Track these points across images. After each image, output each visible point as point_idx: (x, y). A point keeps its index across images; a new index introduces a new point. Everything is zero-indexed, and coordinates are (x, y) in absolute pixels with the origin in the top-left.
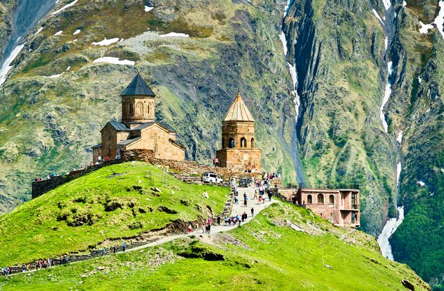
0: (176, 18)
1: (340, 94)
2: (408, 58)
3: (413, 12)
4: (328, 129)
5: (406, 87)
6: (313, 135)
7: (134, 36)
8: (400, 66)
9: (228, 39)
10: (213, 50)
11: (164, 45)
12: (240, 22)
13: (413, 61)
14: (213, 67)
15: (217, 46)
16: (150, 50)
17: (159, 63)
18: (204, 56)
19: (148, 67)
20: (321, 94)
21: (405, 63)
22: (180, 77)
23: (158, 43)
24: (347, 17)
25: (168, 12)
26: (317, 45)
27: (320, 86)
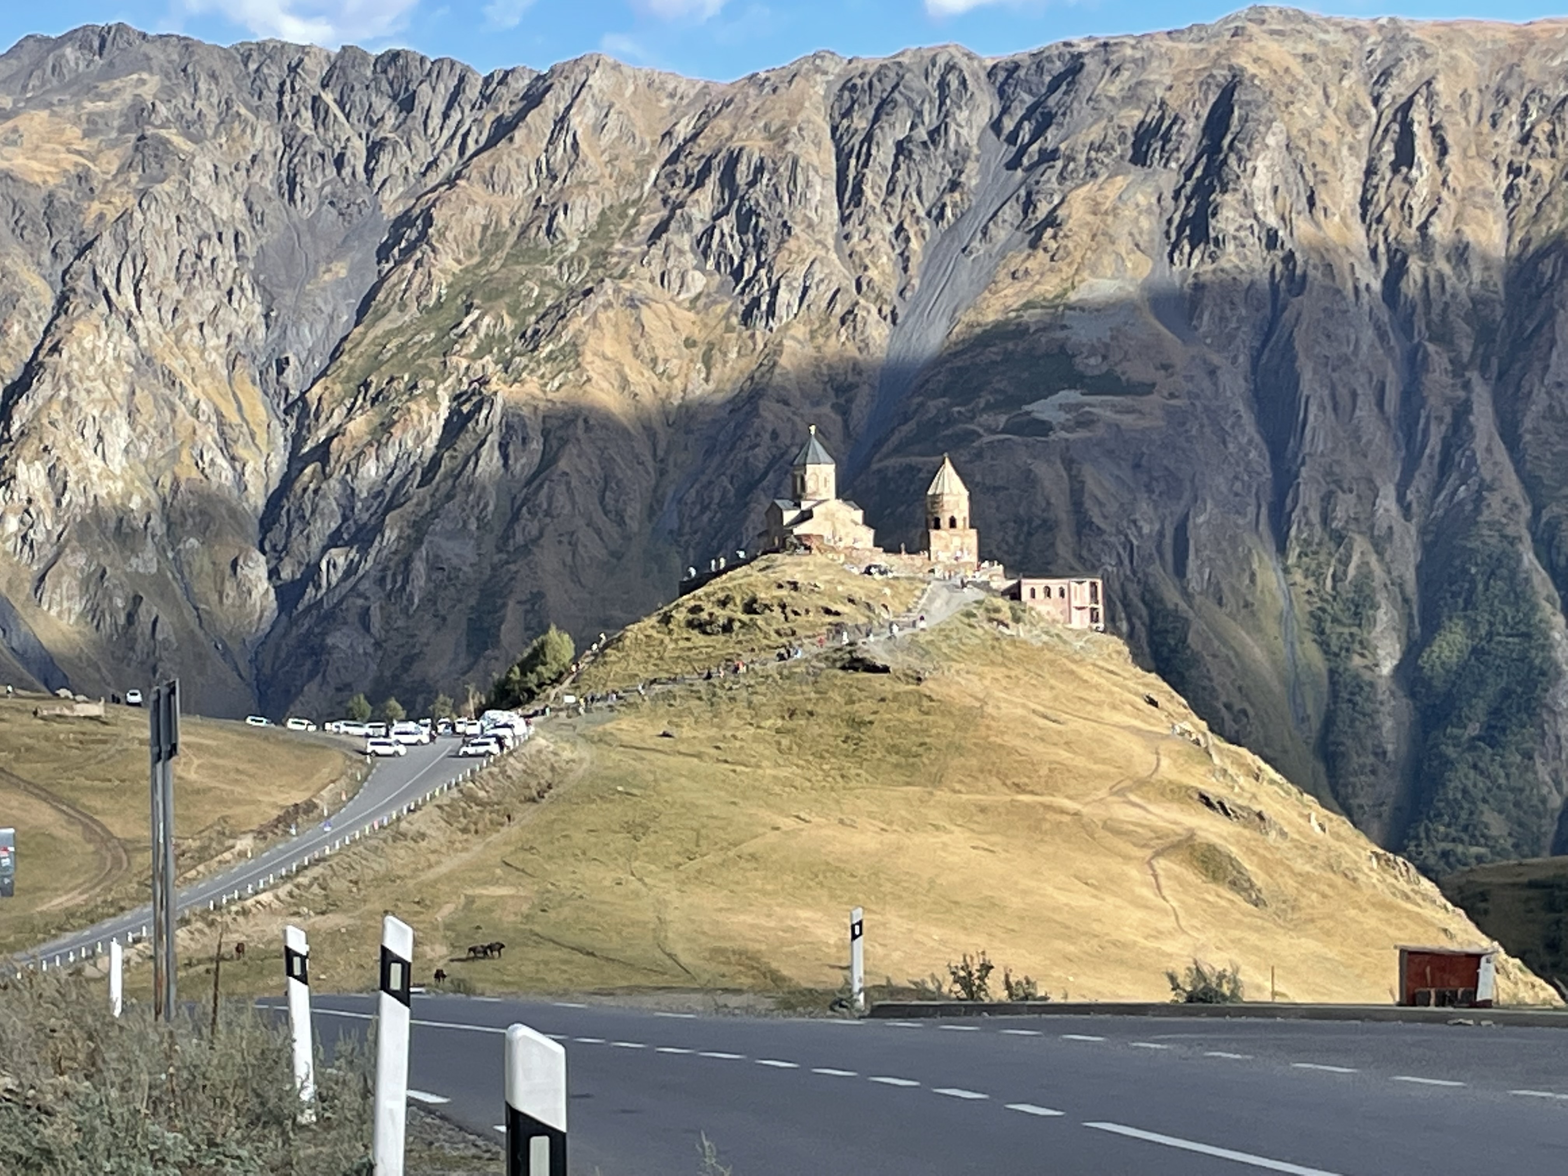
0: (1105, 368)
2: (1433, 415)
3: (1440, 350)
5: (1431, 457)
6: (1299, 529)
7: (1045, 398)
9: (1177, 398)
10: (1157, 413)
11: (1087, 409)
12: (1194, 373)
13: (1440, 419)
14: (1155, 436)
15: (1163, 408)
16: (1068, 416)
17: (1082, 434)
18: (1145, 422)
19: (1067, 440)
20: (1309, 470)
22: (1110, 453)
23: (1080, 405)
25: (1092, 361)
26: (1303, 400)
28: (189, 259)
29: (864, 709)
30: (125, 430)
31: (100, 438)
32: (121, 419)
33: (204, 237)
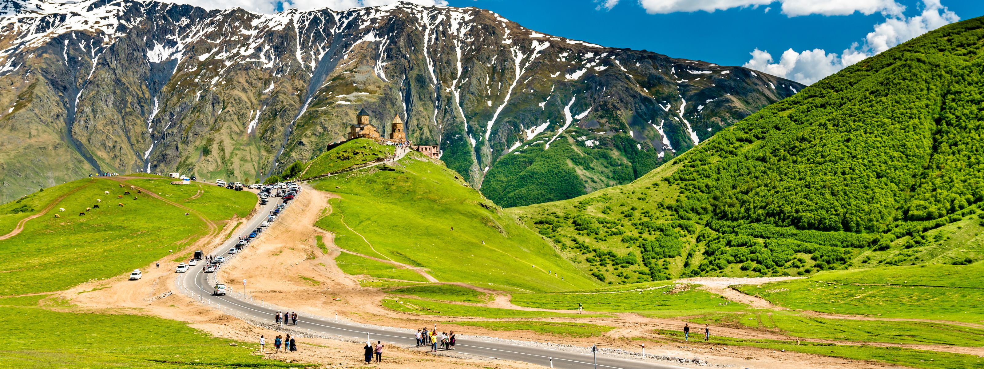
1: (420, 113)
3: (444, 85)
4: (416, 124)
5: (442, 110)
6: (412, 127)
7: (350, 94)
8: (440, 103)
9: (382, 95)
12: (386, 89)
14: (377, 104)
15: (379, 97)
16: (356, 99)
17: (359, 103)
18: (374, 100)
19: (355, 104)
20: (414, 113)
22: (366, 107)
23: (358, 96)
25: (361, 85)
26: (412, 96)
27: (414, 110)
28: (130, 56)
29: (390, 181)
30: (113, 98)
31: (106, 101)
32: (112, 95)
33: (134, 50)
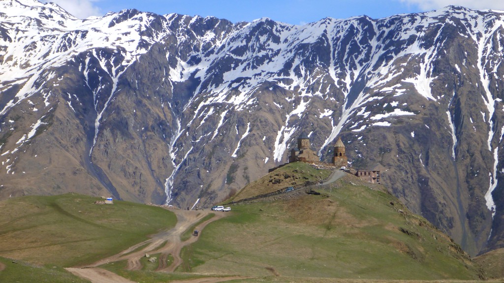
1: (471, 136)
4: (467, 149)
5: (498, 133)
6: (461, 152)
8: (496, 124)
9: (426, 115)
10: (421, 119)
12: (431, 108)
14: (420, 126)
15: (422, 118)
17: (399, 125)
18: (417, 122)
20: (464, 136)
21: (497, 123)
24: (475, 105)
26: (462, 116)
27: (463, 133)
30: (133, 121)
31: (126, 123)
33: (156, 68)
